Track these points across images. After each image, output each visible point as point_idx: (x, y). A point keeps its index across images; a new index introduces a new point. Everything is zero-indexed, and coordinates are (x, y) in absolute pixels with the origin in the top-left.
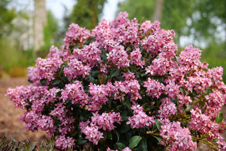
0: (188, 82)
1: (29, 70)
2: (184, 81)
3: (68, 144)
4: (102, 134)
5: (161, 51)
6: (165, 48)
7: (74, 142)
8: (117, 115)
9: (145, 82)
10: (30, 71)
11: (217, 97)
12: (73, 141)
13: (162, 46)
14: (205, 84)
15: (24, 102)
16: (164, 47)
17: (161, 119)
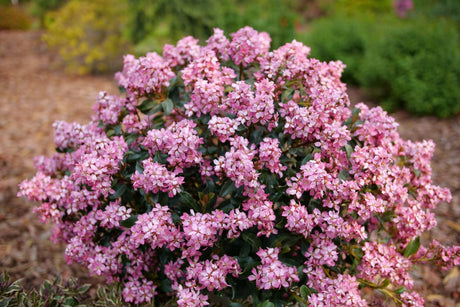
0: (362, 207)
1: (56, 128)
2: (357, 205)
3: (146, 295)
4: (206, 297)
5: (318, 137)
6: (327, 135)
7: (156, 290)
8: (233, 266)
9: (285, 208)
10: (58, 131)
11: (412, 221)
12: (154, 289)
13: (321, 129)
14: (396, 198)
15: (57, 211)
16: (325, 132)
17: (310, 269)
